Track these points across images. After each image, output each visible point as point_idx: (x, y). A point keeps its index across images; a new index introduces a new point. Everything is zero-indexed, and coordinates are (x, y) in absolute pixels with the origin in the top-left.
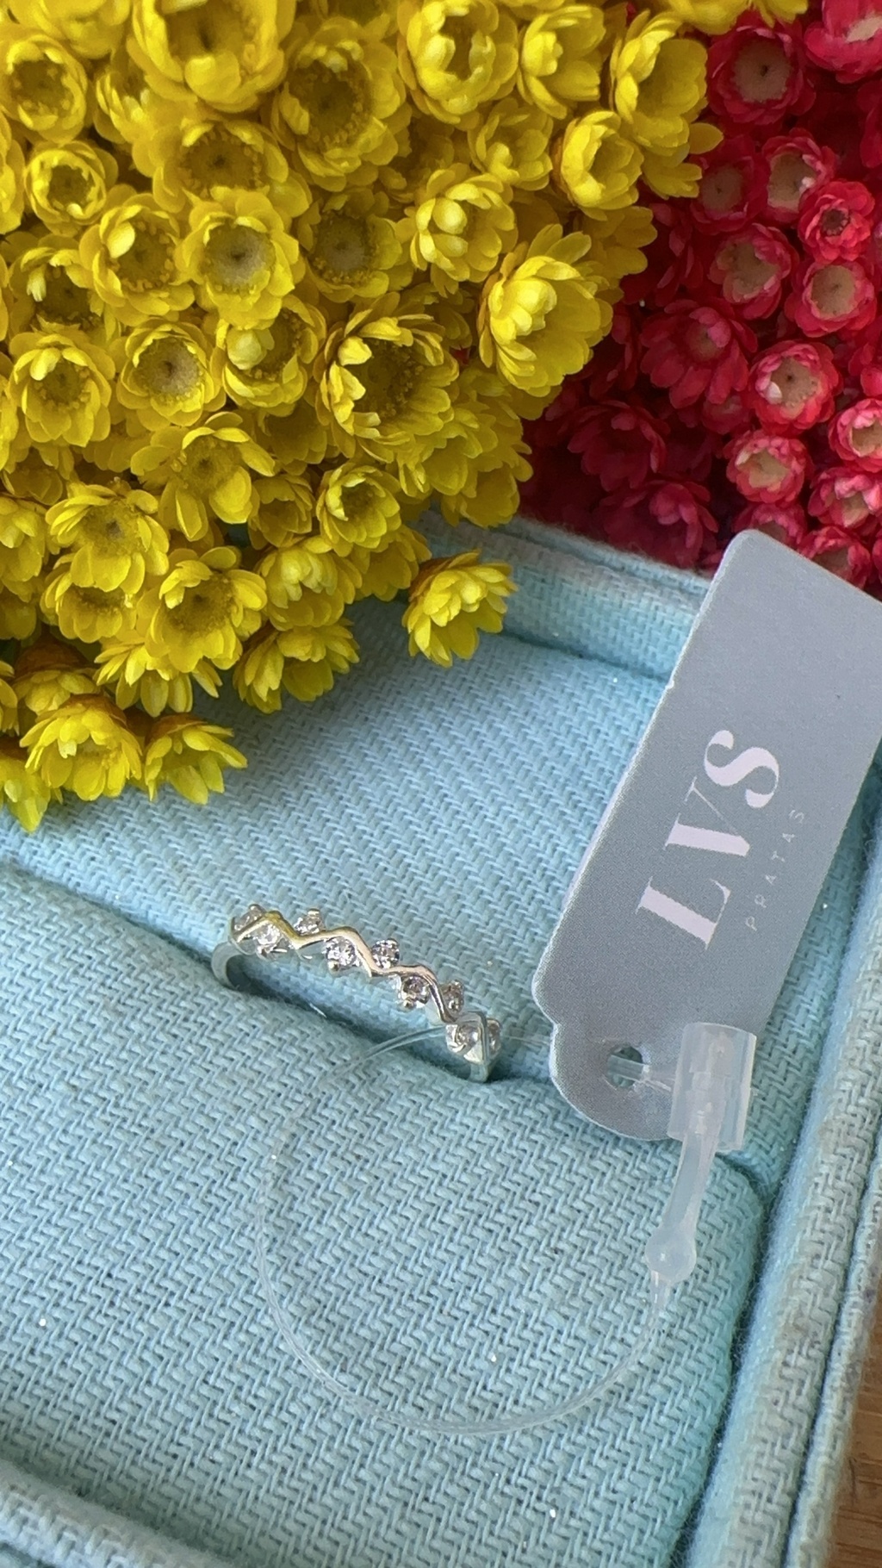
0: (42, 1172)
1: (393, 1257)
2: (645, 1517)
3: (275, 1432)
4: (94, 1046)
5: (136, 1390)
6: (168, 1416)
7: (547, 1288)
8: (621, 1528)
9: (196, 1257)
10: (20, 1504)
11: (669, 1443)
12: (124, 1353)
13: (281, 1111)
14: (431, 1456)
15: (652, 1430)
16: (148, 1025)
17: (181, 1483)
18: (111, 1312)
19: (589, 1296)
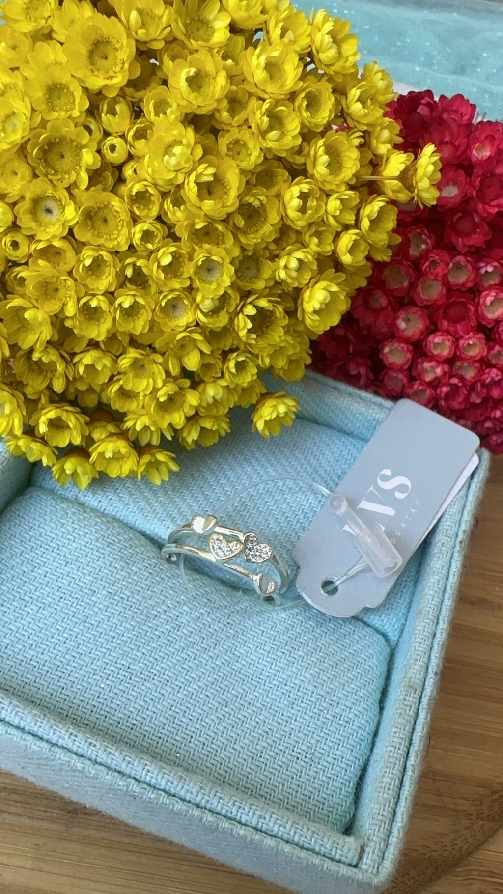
0: (97, 626)
1: (244, 663)
2: (347, 765)
3: (200, 729)
4: (117, 576)
5: (143, 712)
6: (156, 722)
7: (307, 675)
8: (338, 769)
9: (164, 661)
10: (108, 747)
11: (356, 736)
12: (137, 698)
13: (197, 605)
14: (262, 740)
15: (350, 731)
16: (139, 568)
17: (163, 748)
18: (130, 682)
19: (324, 678)
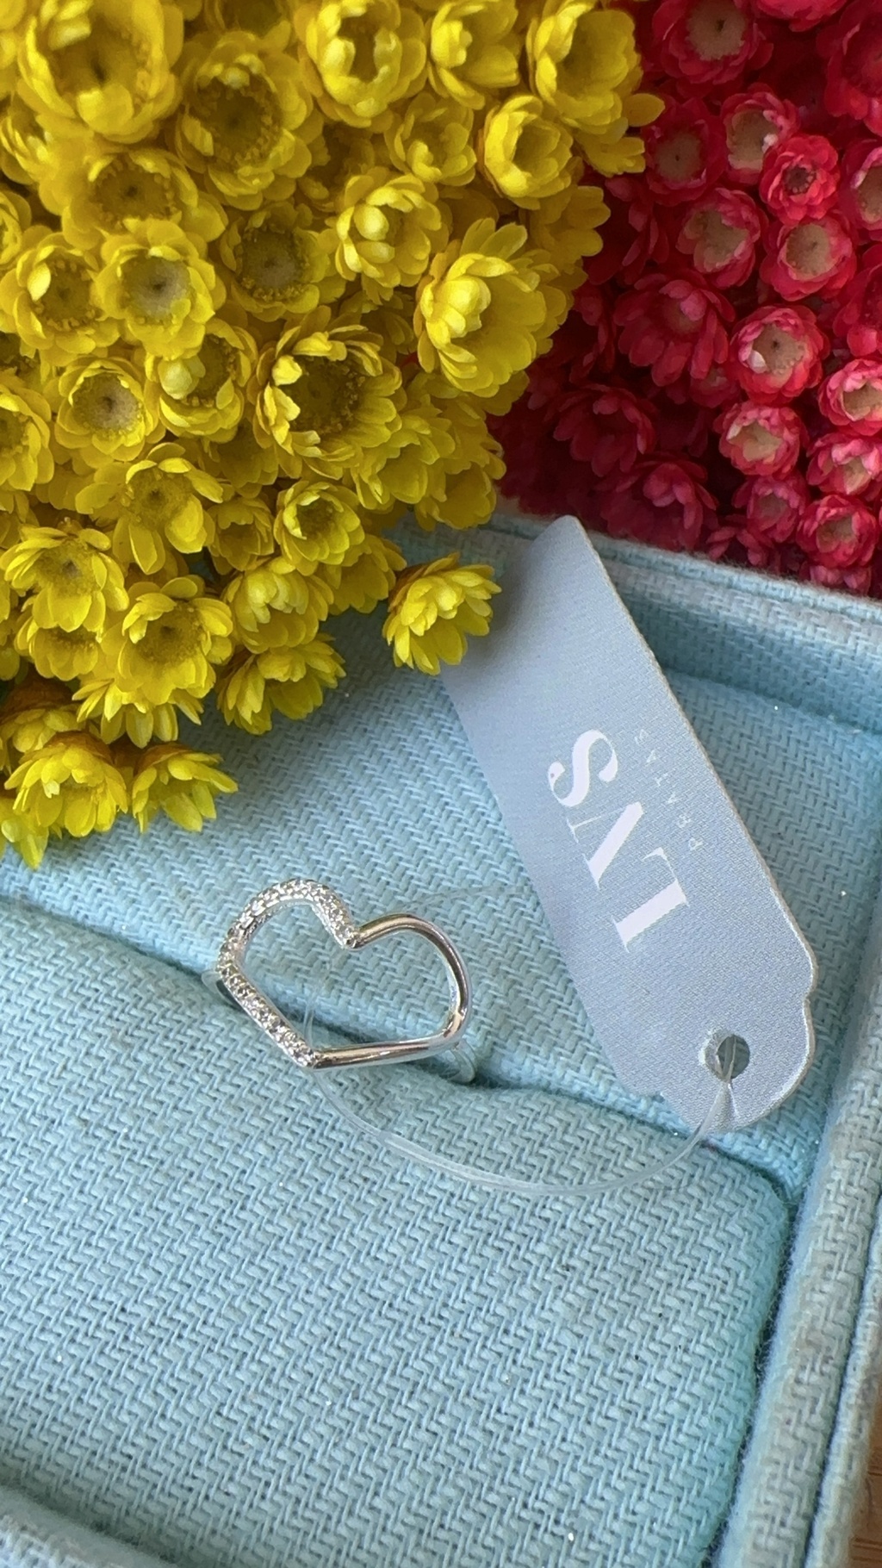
0: (56, 1207)
1: (402, 1280)
2: (667, 1538)
3: (289, 1462)
4: (103, 1079)
5: (151, 1424)
6: (183, 1449)
7: (559, 1306)
8: (641, 1551)
9: (208, 1288)
10: (30, 1545)
11: (690, 1462)
12: (138, 1387)
13: (288, 1136)
14: (446, 1481)
15: (671, 1448)
16: (155, 1055)
17: (197, 1516)
18: (125, 1347)
19: (603, 1313)
